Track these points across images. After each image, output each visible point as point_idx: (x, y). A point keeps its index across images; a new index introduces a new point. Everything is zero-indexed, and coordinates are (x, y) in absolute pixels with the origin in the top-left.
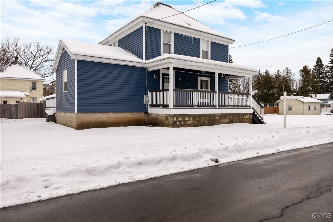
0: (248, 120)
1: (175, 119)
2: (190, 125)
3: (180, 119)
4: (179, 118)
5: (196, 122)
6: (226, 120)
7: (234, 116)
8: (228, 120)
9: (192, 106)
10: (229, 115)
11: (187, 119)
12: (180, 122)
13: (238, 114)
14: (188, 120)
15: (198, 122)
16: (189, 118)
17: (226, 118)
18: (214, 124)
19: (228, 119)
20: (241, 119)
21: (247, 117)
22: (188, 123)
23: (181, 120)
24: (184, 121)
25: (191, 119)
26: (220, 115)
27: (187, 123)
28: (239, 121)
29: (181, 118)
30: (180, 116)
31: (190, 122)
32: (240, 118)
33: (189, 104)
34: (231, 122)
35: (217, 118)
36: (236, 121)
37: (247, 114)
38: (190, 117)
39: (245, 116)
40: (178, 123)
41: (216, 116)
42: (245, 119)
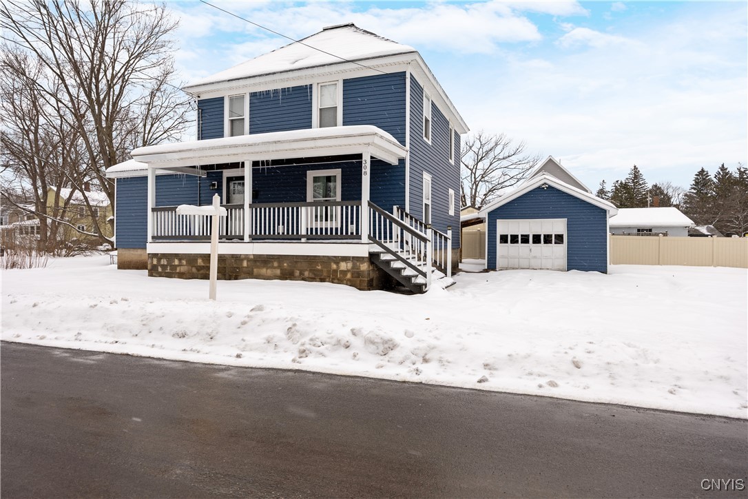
0: (349, 276)
1: (155, 262)
2: (182, 276)
3: (164, 262)
4: (162, 260)
5: (194, 270)
6: (269, 271)
7: (296, 262)
8: (278, 272)
9: (295, 238)
10: (280, 258)
11: (176, 262)
12: (164, 267)
13: (308, 256)
14: (178, 266)
15: (198, 270)
16: (180, 260)
17: (270, 265)
18: (236, 278)
19: (275, 268)
20: (321, 271)
21: (344, 266)
22: (178, 271)
23: (166, 263)
24: (171, 266)
25: (184, 262)
26: (252, 257)
27: (176, 269)
28: (313, 276)
29: (165, 260)
30: (164, 256)
31: (183, 269)
32: (319, 268)
33: (279, 233)
34: (287, 275)
35: (245, 264)
36: (301, 273)
37: (345, 259)
38: (183, 259)
39: (337, 263)
40: (160, 269)
41: (242, 260)
42: (335, 271)
